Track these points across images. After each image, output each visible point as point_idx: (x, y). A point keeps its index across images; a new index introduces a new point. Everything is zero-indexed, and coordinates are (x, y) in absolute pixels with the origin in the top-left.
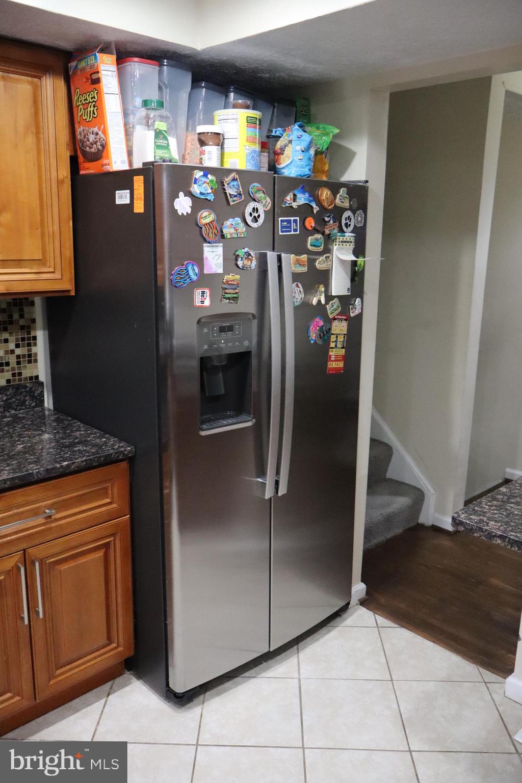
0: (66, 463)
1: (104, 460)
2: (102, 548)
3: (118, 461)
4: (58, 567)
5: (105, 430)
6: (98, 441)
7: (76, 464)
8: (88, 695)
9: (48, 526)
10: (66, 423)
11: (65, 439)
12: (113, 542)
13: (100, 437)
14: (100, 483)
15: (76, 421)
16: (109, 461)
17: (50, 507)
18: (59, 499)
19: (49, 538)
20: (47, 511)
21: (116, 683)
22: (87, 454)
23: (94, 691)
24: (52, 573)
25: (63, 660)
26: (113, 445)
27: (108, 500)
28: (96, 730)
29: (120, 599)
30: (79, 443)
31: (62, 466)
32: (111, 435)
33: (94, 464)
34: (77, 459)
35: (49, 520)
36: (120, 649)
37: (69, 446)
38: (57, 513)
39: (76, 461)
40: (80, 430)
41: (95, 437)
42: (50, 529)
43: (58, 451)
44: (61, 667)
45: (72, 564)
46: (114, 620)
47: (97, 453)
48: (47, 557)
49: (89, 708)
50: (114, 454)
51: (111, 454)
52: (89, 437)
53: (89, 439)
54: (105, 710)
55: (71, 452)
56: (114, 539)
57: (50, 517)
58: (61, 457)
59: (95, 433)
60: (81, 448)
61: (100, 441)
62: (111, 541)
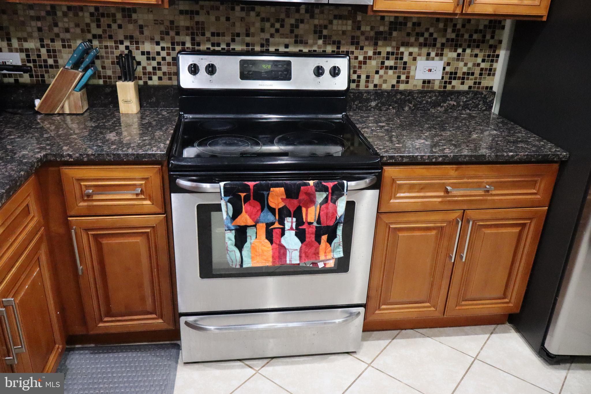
0: (511, 154)
1: (542, 158)
2: (519, 227)
3: (552, 162)
4: (484, 230)
5: (543, 136)
6: (537, 143)
7: (519, 156)
8: (477, 328)
9: (485, 198)
10: (510, 126)
11: (510, 137)
12: (528, 224)
13: (539, 141)
14: (533, 176)
15: (518, 126)
16: (545, 160)
17: (490, 184)
18: (498, 180)
19: (484, 207)
20: (487, 186)
21: (498, 327)
22: (528, 151)
23: (482, 326)
24: (478, 232)
25: (469, 296)
26: (550, 148)
27: (534, 191)
28: (479, 352)
29: (521, 269)
30: (521, 141)
31: (508, 155)
32: (548, 140)
33: (533, 160)
34: (520, 152)
35: (487, 193)
36: (511, 305)
37: (514, 142)
38: (495, 190)
39: (520, 154)
40: (521, 133)
41: (533, 139)
42: (486, 200)
43: (505, 144)
44: (466, 300)
45: (494, 231)
46: (513, 282)
47: (537, 151)
48: (479, 220)
49: (476, 336)
50: (551, 155)
51: (549, 155)
52: (529, 139)
53: (529, 140)
54: (488, 342)
55: (516, 147)
56: (530, 223)
57: (488, 191)
58: (508, 149)
59: (535, 137)
60: (523, 145)
61: (539, 144)
62: (528, 223)
